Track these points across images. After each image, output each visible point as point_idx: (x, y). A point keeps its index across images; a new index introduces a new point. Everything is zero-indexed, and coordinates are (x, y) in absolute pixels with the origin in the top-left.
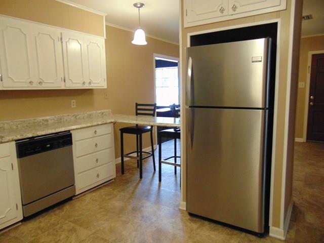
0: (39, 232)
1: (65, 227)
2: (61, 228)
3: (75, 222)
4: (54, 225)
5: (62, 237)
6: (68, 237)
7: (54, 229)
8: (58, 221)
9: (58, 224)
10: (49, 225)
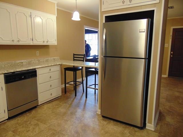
0: (17, 125)
1: (32, 123)
2: (30, 123)
3: (38, 120)
4: (26, 121)
5: (30, 129)
6: (34, 128)
7: (26, 124)
8: (28, 120)
9: (28, 121)
10: (23, 122)
